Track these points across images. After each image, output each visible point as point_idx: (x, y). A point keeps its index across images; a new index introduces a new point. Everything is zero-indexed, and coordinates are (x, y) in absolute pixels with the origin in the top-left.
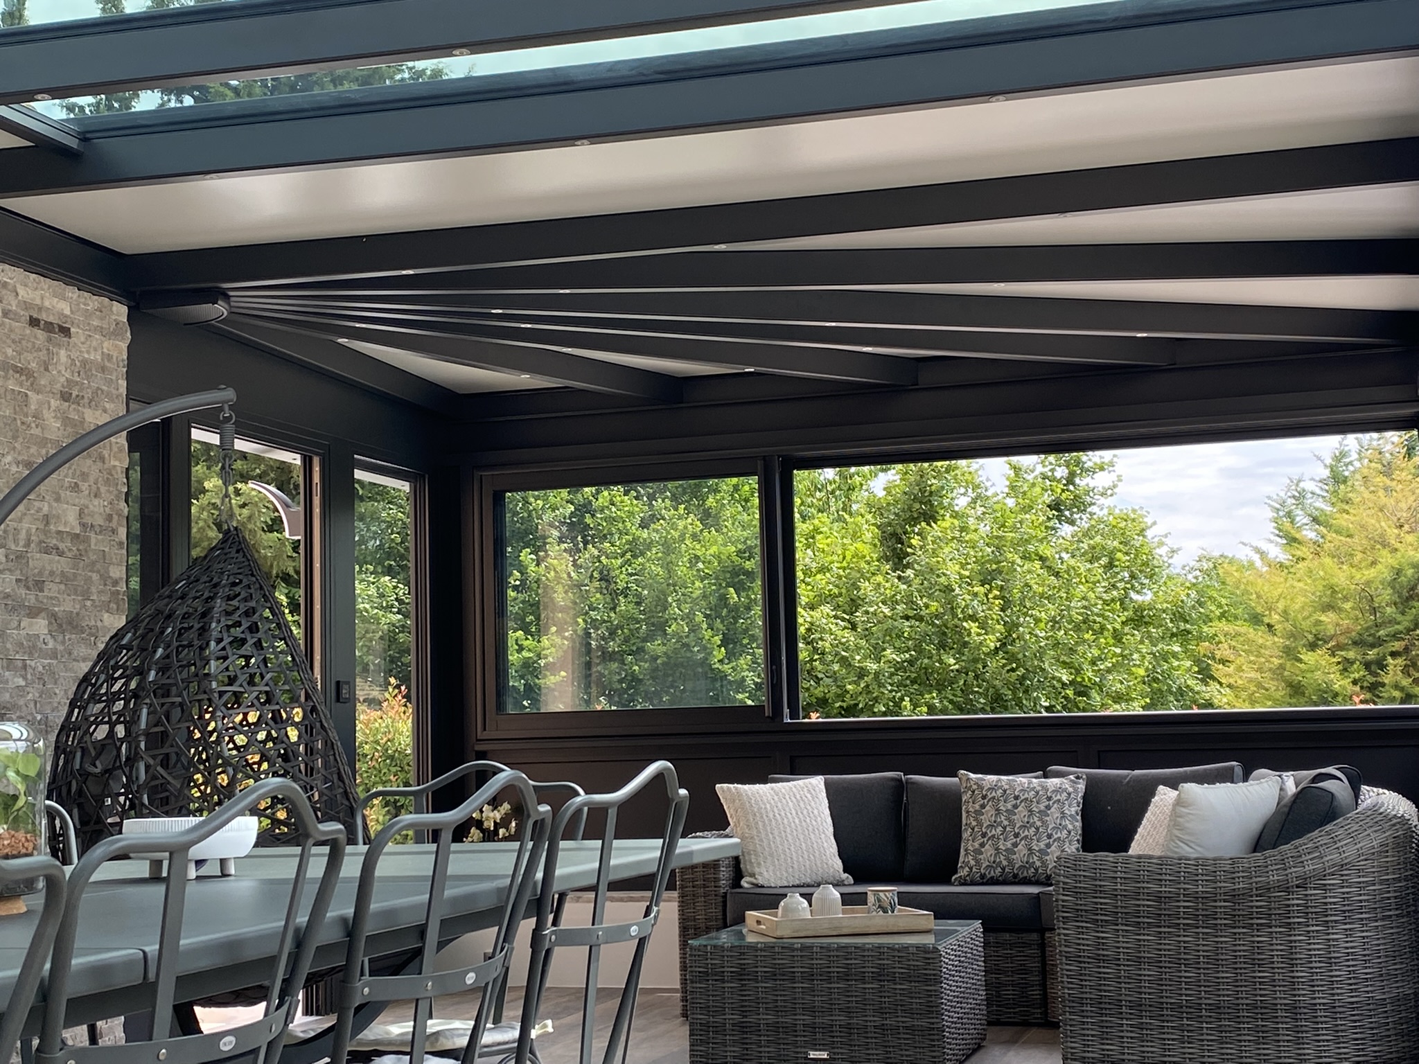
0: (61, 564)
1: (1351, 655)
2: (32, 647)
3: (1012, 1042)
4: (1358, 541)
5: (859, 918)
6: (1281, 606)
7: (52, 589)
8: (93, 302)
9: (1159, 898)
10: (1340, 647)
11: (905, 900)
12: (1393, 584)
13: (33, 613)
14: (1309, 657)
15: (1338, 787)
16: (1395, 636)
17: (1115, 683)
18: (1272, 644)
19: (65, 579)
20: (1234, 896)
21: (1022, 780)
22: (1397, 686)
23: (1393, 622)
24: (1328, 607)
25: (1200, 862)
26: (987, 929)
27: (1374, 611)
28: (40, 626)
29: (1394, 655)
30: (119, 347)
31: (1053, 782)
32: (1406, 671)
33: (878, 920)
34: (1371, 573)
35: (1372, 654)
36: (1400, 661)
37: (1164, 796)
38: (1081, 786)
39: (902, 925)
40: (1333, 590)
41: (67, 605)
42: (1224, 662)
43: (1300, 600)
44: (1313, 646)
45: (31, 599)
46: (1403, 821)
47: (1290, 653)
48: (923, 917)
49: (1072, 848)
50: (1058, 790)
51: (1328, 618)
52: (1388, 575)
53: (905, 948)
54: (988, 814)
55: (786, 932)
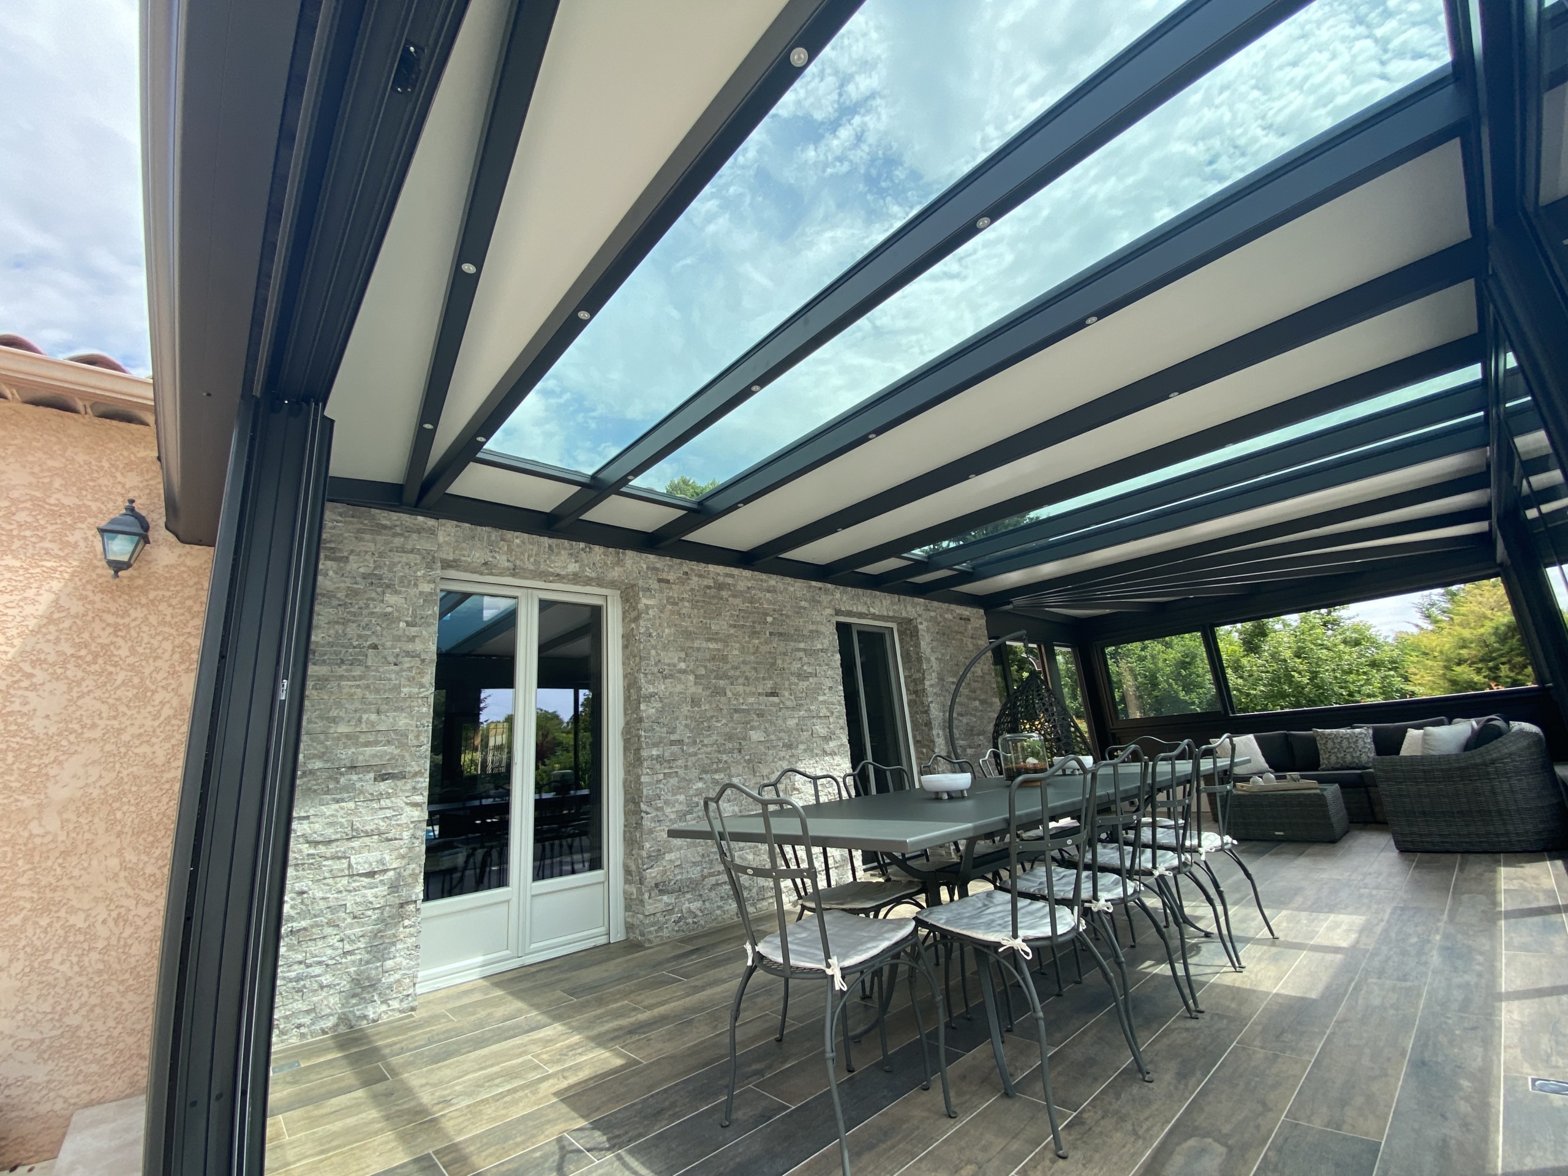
0: (979, 685)
1: (1480, 665)
2: (976, 709)
3: (1362, 829)
4: (1471, 618)
5: (1283, 784)
6: (1438, 649)
7: (978, 692)
8: (975, 610)
9: (1424, 771)
10: (1473, 663)
11: (1303, 777)
12: (1495, 634)
13: (975, 699)
14: (1458, 669)
15: (1500, 723)
16: (1502, 656)
17: (1367, 689)
18: (1438, 666)
19: (981, 689)
20: (1460, 769)
21: (1342, 731)
22: (1507, 677)
23: (1498, 650)
24: (1463, 647)
25: (1440, 757)
26: (1342, 787)
27: (1487, 646)
28: (977, 703)
29: (1503, 664)
30: (983, 622)
31: (1357, 730)
32: (1511, 670)
33: (1293, 785)
34: (1482, 630)
35: (1491, 664)
36: (1507, 666)
37: (1412, 733)
38: (1371, 731)
39: (1305, 786)
40: (1464, 641)
41: (983, 697)
42: (1415, 674)
43: (1447, 646)
44: (1459, 664)
45: (973, 695)
46: (1536, 734)
47: (1448, 668)
48: (1313, 783)
49: (1372, 755)
50: (1361, 733)
51: (1464, 652)
52: (1491, 630)
53: (1309, 795)
54: (1330, 744)
55: (1255, 790)
